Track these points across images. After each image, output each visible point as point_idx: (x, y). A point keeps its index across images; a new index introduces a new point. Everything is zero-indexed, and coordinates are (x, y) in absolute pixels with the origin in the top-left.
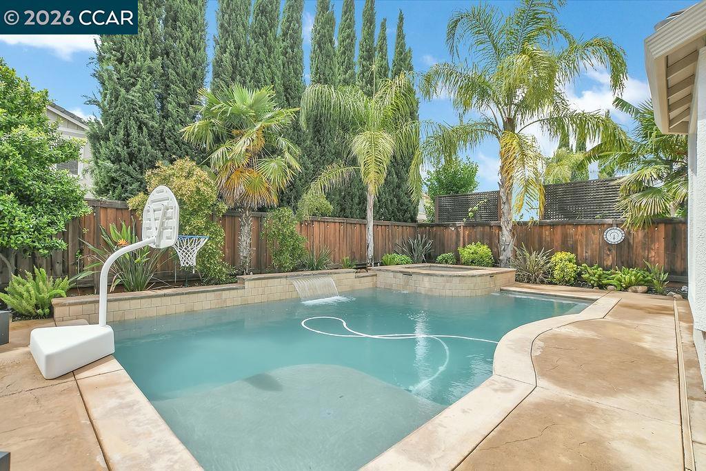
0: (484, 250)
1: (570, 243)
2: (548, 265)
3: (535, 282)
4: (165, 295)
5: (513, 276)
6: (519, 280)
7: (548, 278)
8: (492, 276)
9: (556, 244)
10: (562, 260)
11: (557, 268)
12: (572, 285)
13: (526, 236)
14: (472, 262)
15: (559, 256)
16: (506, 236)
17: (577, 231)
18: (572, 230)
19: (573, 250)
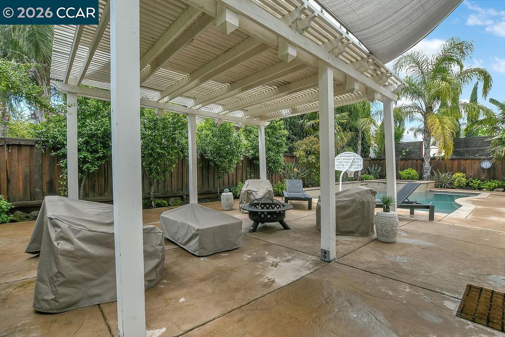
0: (414, 172)
1: (462, 168)
2: (451, 179)
3: (444, 188)
4: (315, 190)
5: (433, 185)
6: (436, 187)
7: (451, 185)
8: (427, 184)
9: (454, 169)
10: (459, 176)
11: (456, 180)
12: (463, 189)
13: (438, 165)
14: (408, 178)
15: (458, 174)
16: (427, 165)
17: (466, 163)
18: (463, 162)
19: (464, 172)
